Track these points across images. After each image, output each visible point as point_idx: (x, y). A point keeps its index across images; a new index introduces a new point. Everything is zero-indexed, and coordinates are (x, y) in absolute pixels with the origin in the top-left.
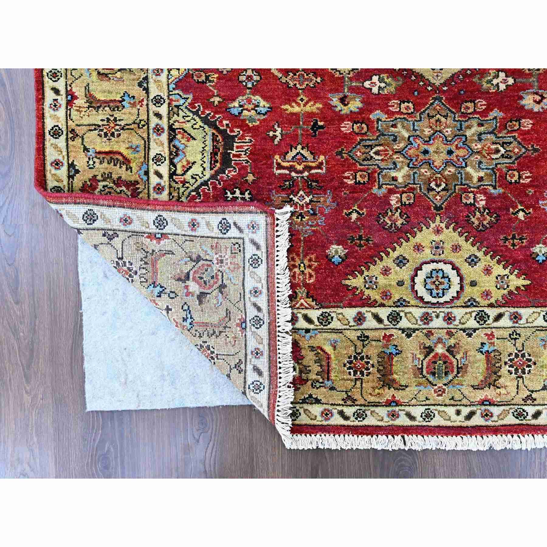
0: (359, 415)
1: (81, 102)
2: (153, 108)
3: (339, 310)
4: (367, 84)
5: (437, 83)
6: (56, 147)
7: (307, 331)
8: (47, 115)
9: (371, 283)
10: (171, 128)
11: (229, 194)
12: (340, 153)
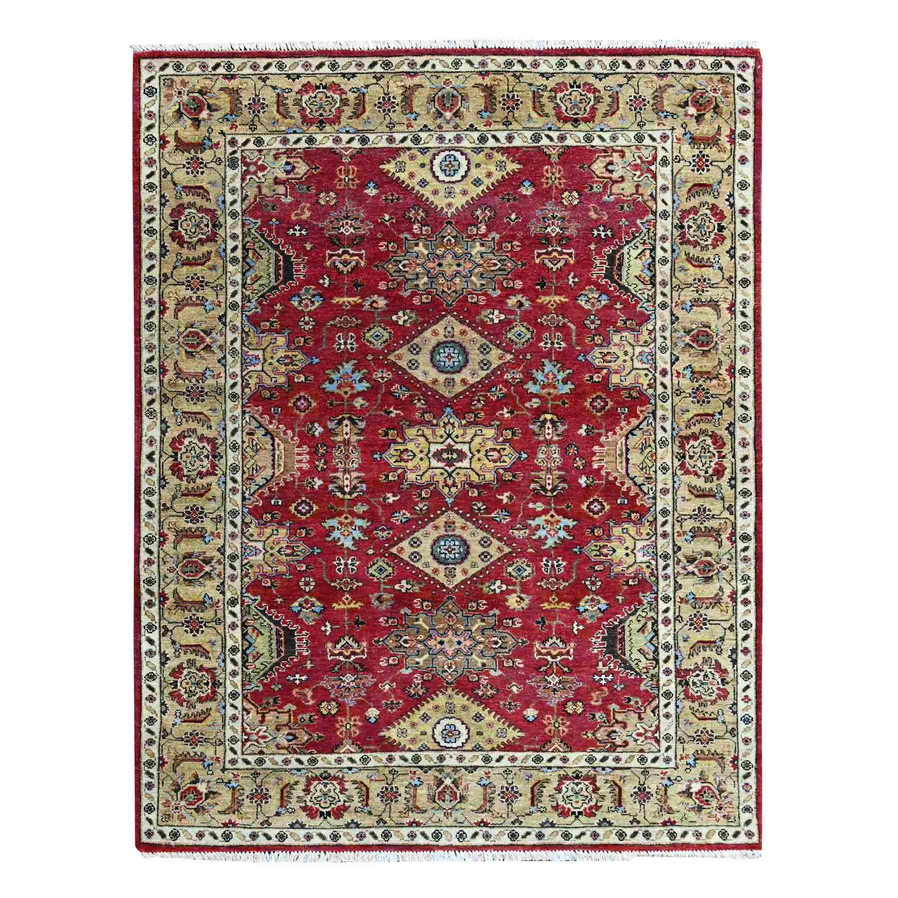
0: (510, 64)
1: (724, 306)
2: (668, 300)
3: (525, 144)
4: (502, 317)
5: (449, 317)
6: (745, 271)
7: (550, 129)
8: (752, 297)
9: (501, 166)
10: (654, 285)
11: (609, 234)
12: (524, 265)
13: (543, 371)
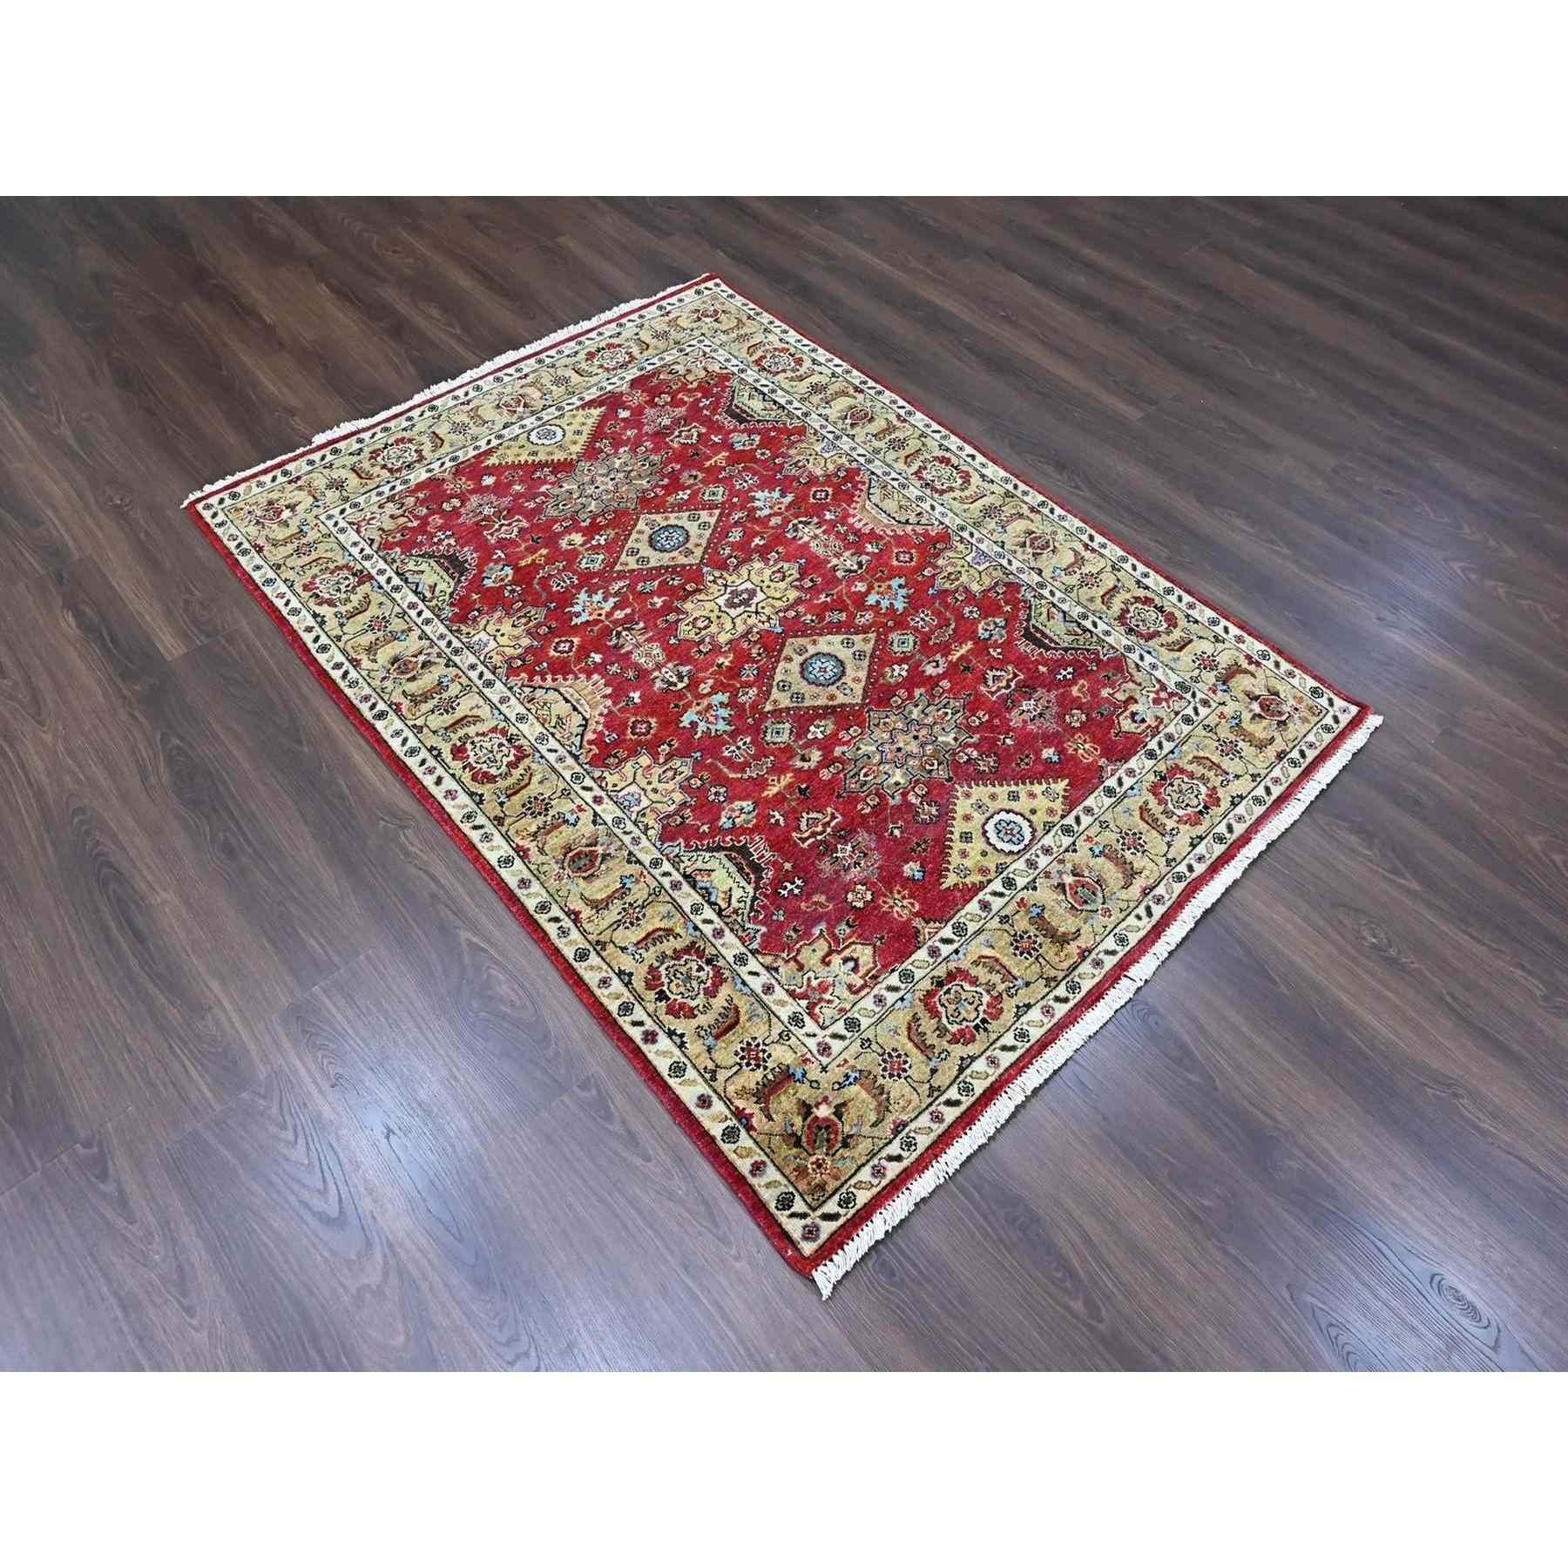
0: (1073, 988)
1: (586, 913)
2: (656, 872)
3: (963, 912)
5: (859, 701)
6: (592, 968)
7: (957, 952)
8: (561, 946)
9: (963, 872)
10: (685, 876)
11: (783, 892)
12: (839, 796)
13: (724, 719)
